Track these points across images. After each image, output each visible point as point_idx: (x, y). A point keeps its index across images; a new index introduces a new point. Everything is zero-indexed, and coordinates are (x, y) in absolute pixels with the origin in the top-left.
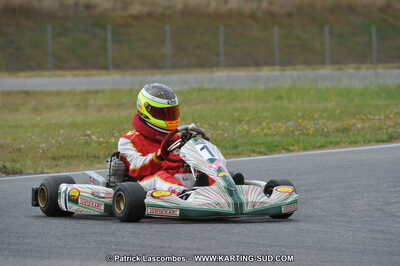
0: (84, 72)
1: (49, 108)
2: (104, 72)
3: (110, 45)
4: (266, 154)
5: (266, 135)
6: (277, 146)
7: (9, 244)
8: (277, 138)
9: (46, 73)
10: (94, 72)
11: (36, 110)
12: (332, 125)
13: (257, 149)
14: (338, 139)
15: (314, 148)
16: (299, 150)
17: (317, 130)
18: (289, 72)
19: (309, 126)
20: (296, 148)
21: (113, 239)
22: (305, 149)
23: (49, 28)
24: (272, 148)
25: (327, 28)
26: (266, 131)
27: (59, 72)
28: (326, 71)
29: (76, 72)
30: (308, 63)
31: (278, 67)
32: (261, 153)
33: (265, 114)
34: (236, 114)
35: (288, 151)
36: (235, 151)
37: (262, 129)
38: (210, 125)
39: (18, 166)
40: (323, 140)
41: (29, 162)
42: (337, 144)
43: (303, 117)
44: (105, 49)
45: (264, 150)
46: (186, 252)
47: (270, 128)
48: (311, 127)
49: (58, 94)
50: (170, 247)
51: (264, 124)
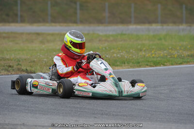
0: (65, 24)
1: (48, 41)
2: (75, 25)
3: (78, 11)
4: (153, 67)
5: (153, 57)
6: (159, 63)
7: (28, 107)
8: (159, 59)
9: (47, 24)
10: (70, 24)
11: (42, 42)
12: (186, 53)
13: (149, 64)
14: (189, 60)
15: (177, 64)
16: (170, 65)
17: (179, 56)
18: (165, 27)
19: (174, 54)
20: (168, 64)
21: (79, 106)
22: (172, 65)
23: (49, 3)
24: (156, 64)
25: (184, 6)
26: (153, 55)
27: (53, 24)
28: (183, 27)
29: (62, 24)
30: (174, 23)
31: (160, 24)
32: (151, 66)
33: (153, 47)
34: (139, 47)
35: (164, 65)
36: (138, 65)
37: (152, 54)
38: (126, 51)
39: (33, 69)
40: (181, 60)
41: (38, 68)
42: (188, 63)
43: (171, 49)
44: (76, 13)
45: (152, 64)
46: (114, 113)
47: (155, 54)
48: (175, 54)
49: (53, 35)
50: (106, 111)
51: (153, 52)
